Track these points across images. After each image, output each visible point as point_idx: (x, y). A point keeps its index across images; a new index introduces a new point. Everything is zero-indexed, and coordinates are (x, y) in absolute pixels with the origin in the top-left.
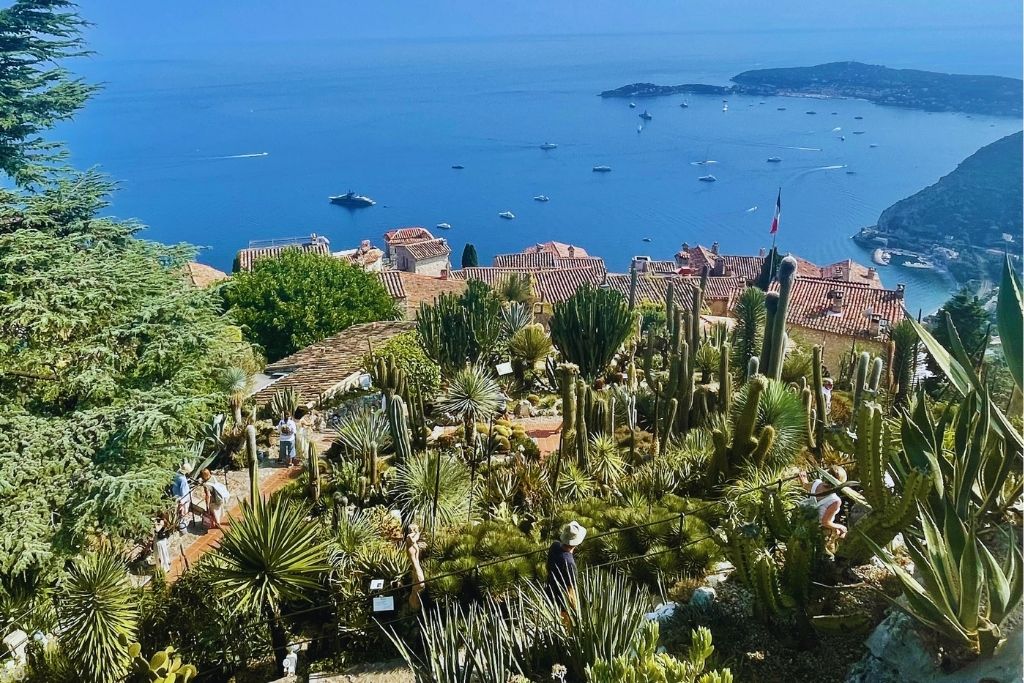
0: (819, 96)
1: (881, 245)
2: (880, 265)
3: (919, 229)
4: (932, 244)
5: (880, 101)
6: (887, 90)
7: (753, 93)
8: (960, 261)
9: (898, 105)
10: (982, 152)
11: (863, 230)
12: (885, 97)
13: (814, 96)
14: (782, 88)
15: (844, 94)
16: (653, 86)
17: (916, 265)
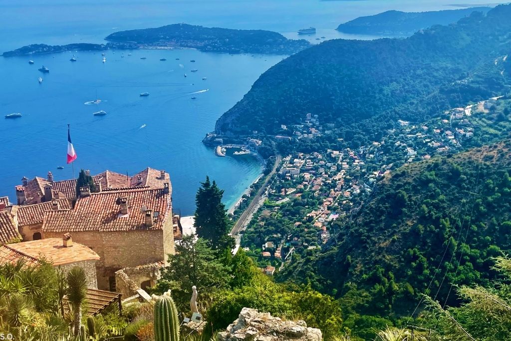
0: (166, 48)
1: (219, 143)
2: (221, 156)
3: (239, 130)
4: (247, 137)
5: (203, 49)
6: (206, 41)
7: (122, 48)
8: (263, 146)
9: (213, 51)
10: (263, 76)
11: (207, 135)
12: (205, 46)
13: (162, 48)
14: (142, 43)
15: (181, 46)
16: (46, 46)
17: (241, 153)
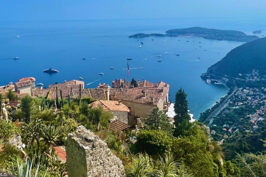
0: (189, 36)
1: (208, 78)
2: (208, 84)
3: (218, 73)
4: (221, 77)
5: (206, 38)
6: (207, 34)
7: (171, 36)
8: (229, 82)
9: (210, 39)
10: (232, 51)
11: (203, 74)
12: (207, 36)
13: (188, 36)
14: (180, 34)
15: (196, 36)
16: (143, 34)
17: (218, 83)
